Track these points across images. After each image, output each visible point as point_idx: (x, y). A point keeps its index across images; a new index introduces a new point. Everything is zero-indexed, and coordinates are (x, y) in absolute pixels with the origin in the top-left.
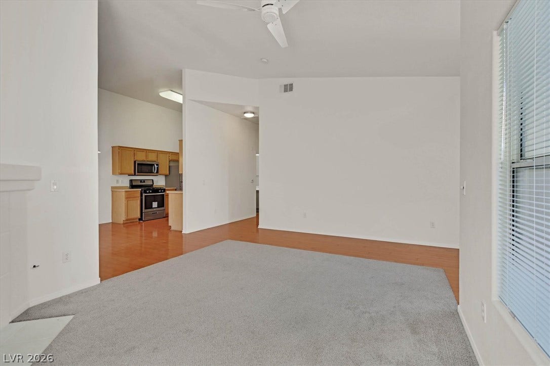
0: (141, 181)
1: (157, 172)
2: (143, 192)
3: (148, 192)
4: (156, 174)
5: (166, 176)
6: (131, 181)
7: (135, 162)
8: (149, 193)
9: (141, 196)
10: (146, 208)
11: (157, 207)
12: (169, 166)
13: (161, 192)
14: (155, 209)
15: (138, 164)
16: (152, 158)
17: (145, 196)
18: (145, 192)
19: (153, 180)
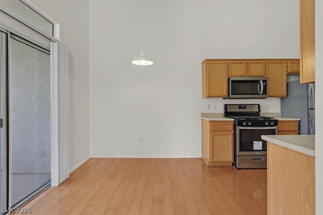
0: (240, 106)
1: (265, 92)
2: (236, 123)
3: (244, 124)
4: (262, 96)
5: (282, 98)
6: (226, 106)
7: (229, 79)
8: (247, 125)
9: (235, 129)
10: (241, 150)
11: (261, 149)
12: (287, 83)
13: (269, 125)
14: (257, 153)
15: (233, 81)
16: (256, 72)
17: (241, 130)
18: (240, 124)
19: (259, 105)
